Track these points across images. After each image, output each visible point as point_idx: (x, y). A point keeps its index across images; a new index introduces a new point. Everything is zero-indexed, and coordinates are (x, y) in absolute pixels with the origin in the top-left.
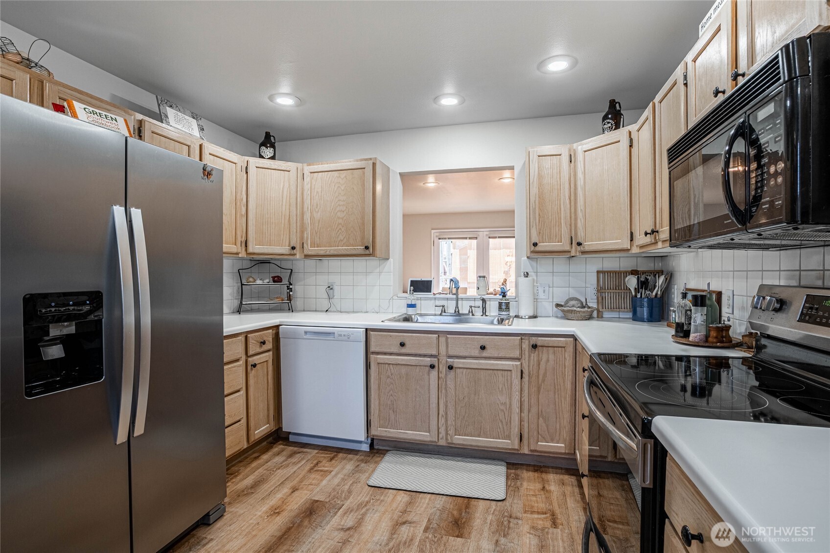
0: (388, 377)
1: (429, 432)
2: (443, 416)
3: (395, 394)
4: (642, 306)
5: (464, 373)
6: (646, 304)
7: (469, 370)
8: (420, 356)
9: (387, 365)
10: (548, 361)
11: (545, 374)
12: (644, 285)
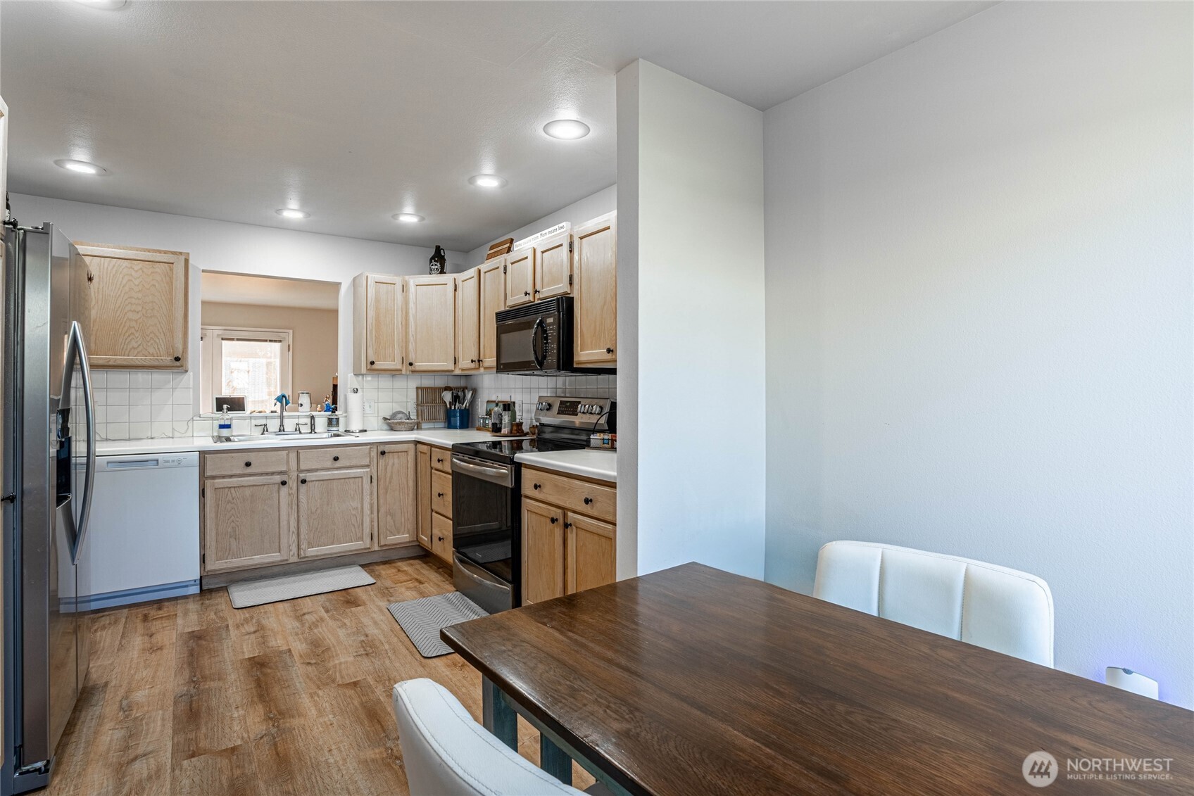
0: (229, 502)
1: (279, 552)
2: (293, 532)
3: (238, 519)
4: (455, 416)
5: (316, 485)
6: (458, 414)
7: (321, 482)
8: (267, 474)
9: (227, 490)
10: (393, 464)
11: (391, 478)
12: (456, 398)
